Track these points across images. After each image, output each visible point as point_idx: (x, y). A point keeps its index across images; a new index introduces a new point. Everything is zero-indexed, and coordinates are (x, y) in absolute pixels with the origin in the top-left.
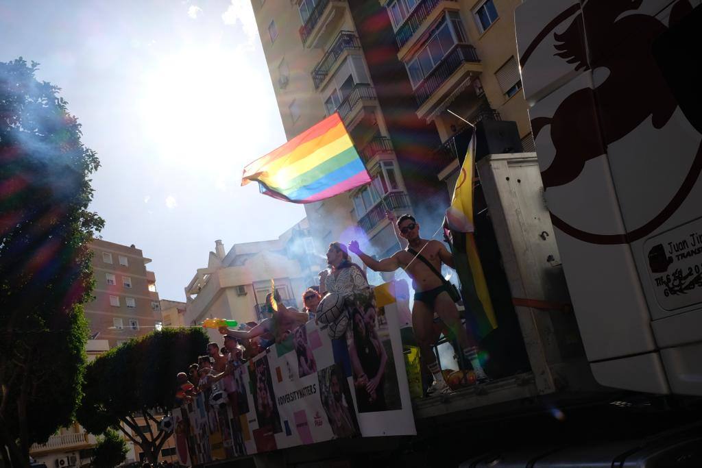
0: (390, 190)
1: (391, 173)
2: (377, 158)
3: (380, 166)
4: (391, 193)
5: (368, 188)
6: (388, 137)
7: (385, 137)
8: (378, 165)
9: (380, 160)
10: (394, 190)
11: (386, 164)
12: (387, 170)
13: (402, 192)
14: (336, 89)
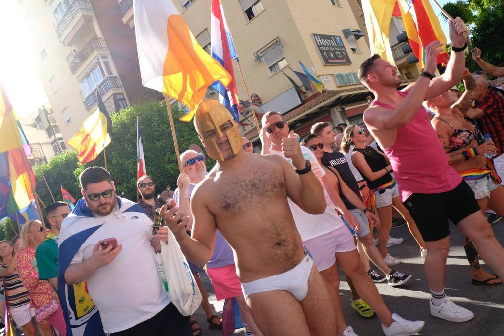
0: (107, 75)
1: (106, 63)
2: (96, 53)
3: (98, 59)
4: (107, 77)
5: (91, 75)
6: (103, 38)
7: (101, 38)
8: (97, 58)
9: (98, 54)
10: (110, 76)
11: (102, 57)
12: (104, 61)
13: (116, 77)
14: (60, 3)
